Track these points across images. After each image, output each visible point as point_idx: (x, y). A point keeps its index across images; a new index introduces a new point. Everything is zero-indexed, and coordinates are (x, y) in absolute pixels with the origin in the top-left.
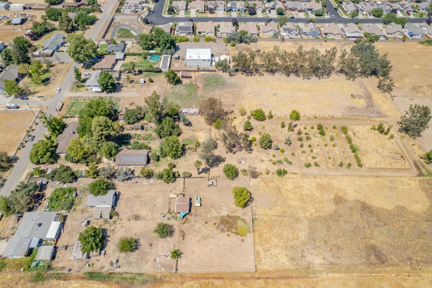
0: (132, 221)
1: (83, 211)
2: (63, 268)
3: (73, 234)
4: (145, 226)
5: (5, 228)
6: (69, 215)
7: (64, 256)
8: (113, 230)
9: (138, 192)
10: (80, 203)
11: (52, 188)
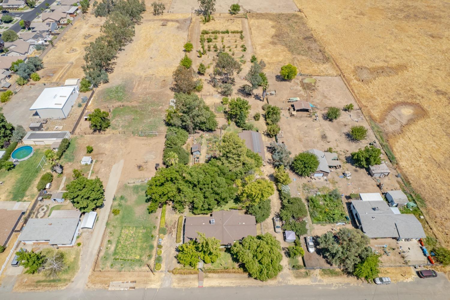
0: (328, 140)
1: (334, 183)
2: (399, 182)
3: (363, 184)
4: (330, 130)
5: (392, 265)
6: (344, 195)
7: (388, 185)
8: (344, 152)
9: (295, 140)
10: (324, 188)
11: (314, 229)
